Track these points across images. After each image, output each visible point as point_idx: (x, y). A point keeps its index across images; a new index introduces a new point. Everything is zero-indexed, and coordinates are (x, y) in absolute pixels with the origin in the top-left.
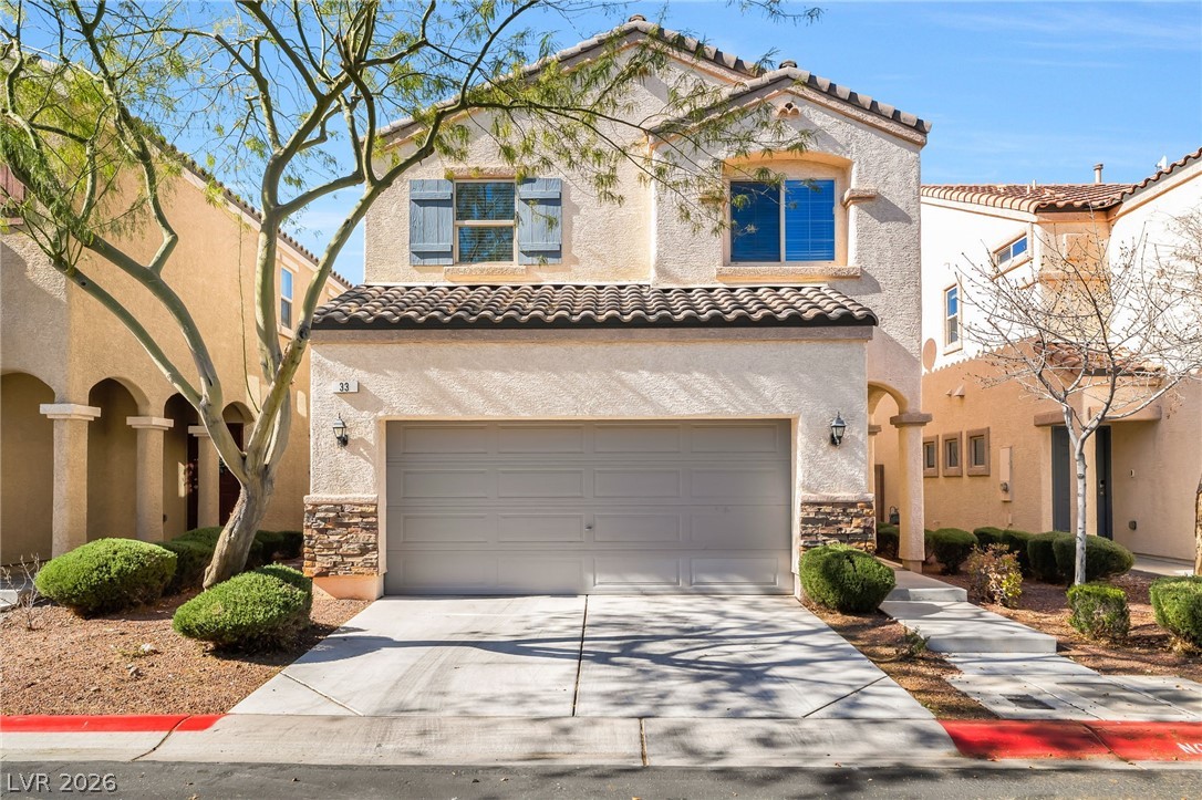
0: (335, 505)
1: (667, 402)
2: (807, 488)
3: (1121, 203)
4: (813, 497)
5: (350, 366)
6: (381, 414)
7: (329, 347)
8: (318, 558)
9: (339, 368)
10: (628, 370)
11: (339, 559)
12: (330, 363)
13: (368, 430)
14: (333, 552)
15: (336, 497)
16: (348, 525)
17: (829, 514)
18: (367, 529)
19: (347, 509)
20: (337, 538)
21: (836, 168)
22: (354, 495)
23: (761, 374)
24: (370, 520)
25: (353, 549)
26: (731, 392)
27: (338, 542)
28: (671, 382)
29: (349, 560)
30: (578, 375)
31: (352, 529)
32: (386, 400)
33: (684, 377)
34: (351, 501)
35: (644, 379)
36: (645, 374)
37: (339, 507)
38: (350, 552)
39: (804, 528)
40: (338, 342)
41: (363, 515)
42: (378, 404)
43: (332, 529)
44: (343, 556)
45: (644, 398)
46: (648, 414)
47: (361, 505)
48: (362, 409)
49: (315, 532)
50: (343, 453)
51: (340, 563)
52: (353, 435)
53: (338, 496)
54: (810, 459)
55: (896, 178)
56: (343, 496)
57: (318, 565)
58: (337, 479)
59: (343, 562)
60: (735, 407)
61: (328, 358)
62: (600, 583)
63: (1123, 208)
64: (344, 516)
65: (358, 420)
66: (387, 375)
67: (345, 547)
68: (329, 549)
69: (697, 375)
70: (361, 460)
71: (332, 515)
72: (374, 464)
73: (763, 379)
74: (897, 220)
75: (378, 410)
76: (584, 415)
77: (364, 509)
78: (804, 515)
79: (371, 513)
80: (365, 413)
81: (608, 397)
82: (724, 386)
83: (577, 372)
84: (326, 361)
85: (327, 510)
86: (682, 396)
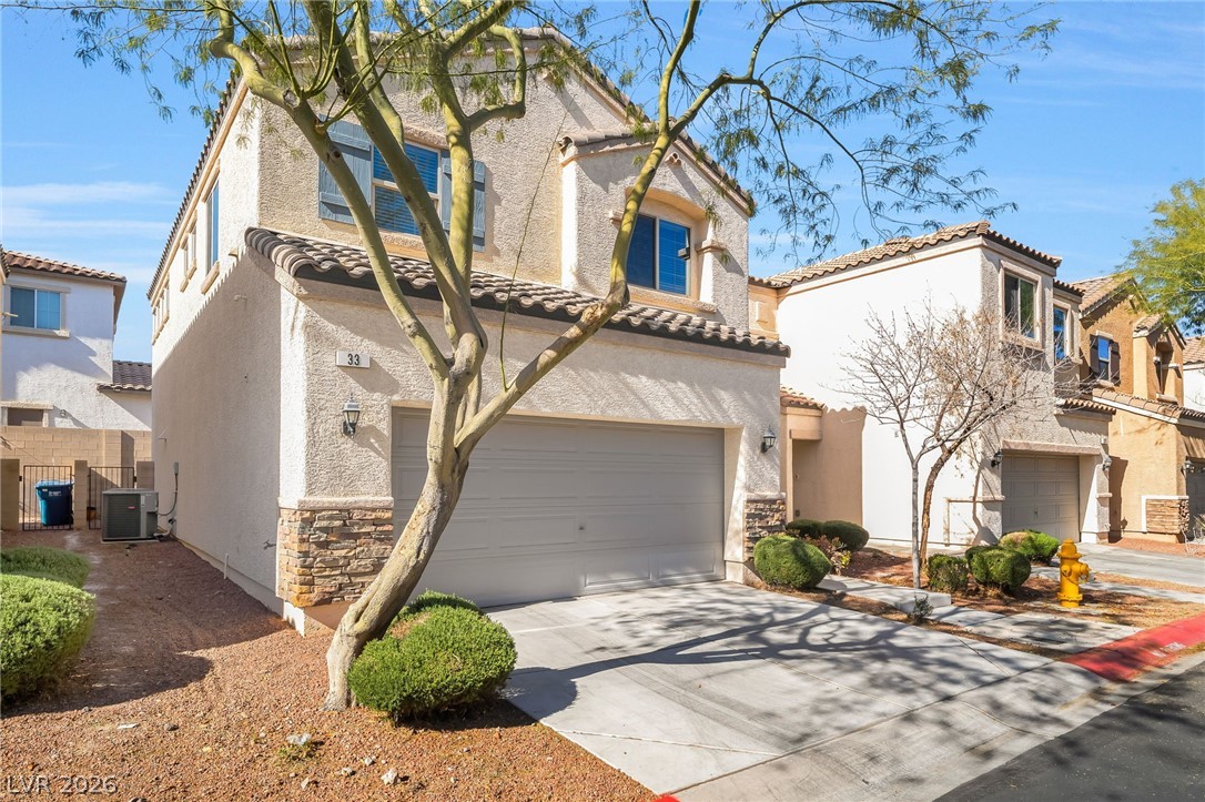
0: (340, 511)
1: (659, 407)
2: (748, 489)
3: (790, 286)
4: (753, 496)
5: (357, 334)
6: (396, 398)
7: (330, 306)
8: (317, 581)
9: (342, 335)
10: (632, 374)
11: (346, 580)
12: (330, 327)
13: (381, 416)
14: (338, 572)
15: (340, 500)
16: (357, 536)
17: (762, 510)
18: (381, 540)
19: (356, 515)
20: (343, 552)
21: (692, 218)
22: (363, 498)
23: (722, 389)
24: (386, 528)
25: (365, 566)
26: (703, 402)
27: (345, 557)
28: (662, 389)
29: (359, 580)
30: (592, 374)
31: (363, 541)
32: (403, 382)
33: (671, 386)
34: (362, 504)
35: (642, 383)
36: (644, 379)
37: (345, 513)
38: (361, 570)
39: (748, 522)
40: (343, 301)
41: (376, 522)
42: (391, 386)
43: (336, 542)
44: (350, 575)
45: (643, 402)
46: (645, 417)
47: (374, 510)
48: (372, 390)
49: (314, 546)
50: (348, 445)
51: (347, 585)
52: (364, 422)
53: (344, 499)
54: (750, 464)
55: (735, 238)
56: (350, 499)
57: (317, 590)
58: (341, 476)
59: (351, 584)
60: (705, 416)
61: (329, 319)
62: (590, 584)
63: (794, 289)
64: (353, 525)
65: (368, 403)
66: (404, 351)
67: (354, 563)
68: (333, 568)
69: (680, 384)
70: (372, 453)
71: (338, 523)
72: (387, 460)
73: (722, 393)
74: (737, 272)
75: (393, 393)
76: (595, 415)
77: (379, 514)
78: (746, 511)
79: (388, 519)
80: (377, 395)
81: (616, 399)
82: (699, 397)
83: (592, 370)
84: (326, 323)
85: (331, 518)
86: (670, 403)
